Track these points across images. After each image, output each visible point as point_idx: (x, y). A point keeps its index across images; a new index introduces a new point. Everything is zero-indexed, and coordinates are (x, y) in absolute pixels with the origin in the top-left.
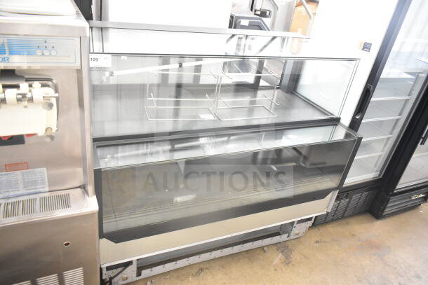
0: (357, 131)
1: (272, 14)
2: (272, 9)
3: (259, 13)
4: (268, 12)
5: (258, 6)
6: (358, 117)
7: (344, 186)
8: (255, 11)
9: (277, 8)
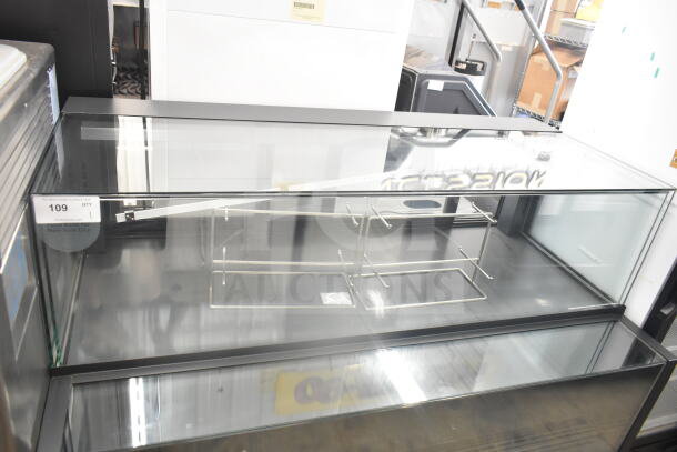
0: (660, 341)
1: (488, 68)
2: (487, 60)
3: (464, 66)
4: (480, 66)
5: (462, 55)
6: (666, 312)
7: (639, 435)
8: (457, 63)
9: (498, 56)
